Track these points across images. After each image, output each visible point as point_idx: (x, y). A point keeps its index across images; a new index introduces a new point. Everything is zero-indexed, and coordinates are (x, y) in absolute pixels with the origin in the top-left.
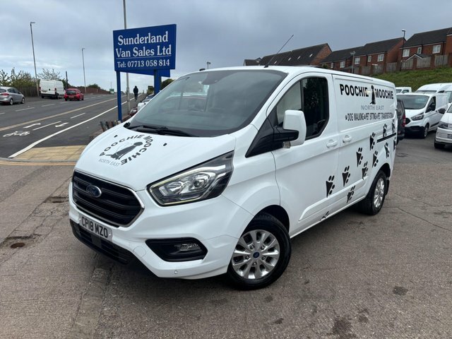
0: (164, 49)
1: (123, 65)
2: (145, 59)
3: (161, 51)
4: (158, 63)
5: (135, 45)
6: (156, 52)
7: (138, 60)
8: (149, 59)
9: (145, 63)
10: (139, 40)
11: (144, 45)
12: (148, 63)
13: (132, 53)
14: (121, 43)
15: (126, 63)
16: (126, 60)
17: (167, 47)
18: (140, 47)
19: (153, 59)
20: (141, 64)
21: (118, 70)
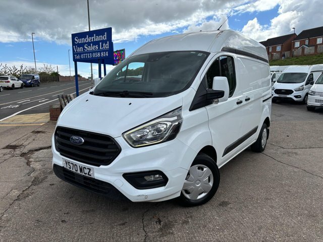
0: (104, 45)
1: (78, 57)
2: (92, 52)
3: (102, 46)
4: (101, 54)
5: (85, 43)
6: (99, 47)
7: (87, 53)
8: (95, 52)
9: (92, 55)
10: (88, 39)
11: (91, 42)
12: (94, 55)
13: (84, 48)
14: (76, 42)
15: (80, 55)
16: (80, 54)
17: (106, 43)
18: (89, 44)
19: (97, 52)
20: (90, 56)
21: (76, 61)
